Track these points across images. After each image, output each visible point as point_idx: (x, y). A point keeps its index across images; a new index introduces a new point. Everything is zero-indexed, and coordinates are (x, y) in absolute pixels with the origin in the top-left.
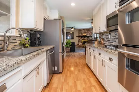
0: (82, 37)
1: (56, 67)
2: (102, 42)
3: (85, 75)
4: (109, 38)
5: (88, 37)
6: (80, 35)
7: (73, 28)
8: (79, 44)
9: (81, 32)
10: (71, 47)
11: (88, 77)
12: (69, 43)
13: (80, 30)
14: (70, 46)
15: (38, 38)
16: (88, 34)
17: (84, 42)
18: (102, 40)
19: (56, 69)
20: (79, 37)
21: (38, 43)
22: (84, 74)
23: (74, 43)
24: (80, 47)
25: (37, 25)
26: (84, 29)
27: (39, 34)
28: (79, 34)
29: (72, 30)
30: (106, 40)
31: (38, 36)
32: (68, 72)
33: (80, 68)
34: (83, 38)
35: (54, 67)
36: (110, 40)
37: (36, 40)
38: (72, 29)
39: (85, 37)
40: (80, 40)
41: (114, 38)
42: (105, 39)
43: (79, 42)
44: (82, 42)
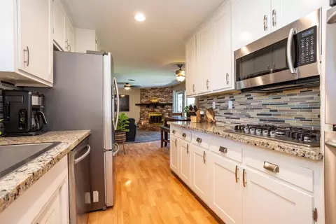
0: (148, 105)
1: (96, 194)
2: (210, 117)
3: (176, 206)
4: (230, 107)
5: (163, 106)
6: (144, 101)
7: (129, 85)
8: (142, 123)
9: (147, 94)
10: (128, 130)
11: (187, 211)
12: (124, 121)
13: (144, 91)
14: (127, 128)
15: (36, 109)
16: (162, 100)
17: (154, 117)
18: (207, 112)
19: (96, 199)
20: (141, 105)
21: (33, 123)
22: (174, 202)
23: (133, 120)
24: (144, 128)
25: (27, 62)
26: (153, 89)
27: (37, 94)
28: (141, 98)
29: (127, 89)
30: (222, 113)
31: (35, 101)
32: (129, 201)
33: (160, 187)
34: (152, 108)
35: (88, 194)
36: (231, 112)
37: (26, 113)
38: (125, 86)
39: (155, 105)
40: (143, 112)
41: (245, 107)
42: (218, 110)
43: (141, 117)
44: (149, 117)
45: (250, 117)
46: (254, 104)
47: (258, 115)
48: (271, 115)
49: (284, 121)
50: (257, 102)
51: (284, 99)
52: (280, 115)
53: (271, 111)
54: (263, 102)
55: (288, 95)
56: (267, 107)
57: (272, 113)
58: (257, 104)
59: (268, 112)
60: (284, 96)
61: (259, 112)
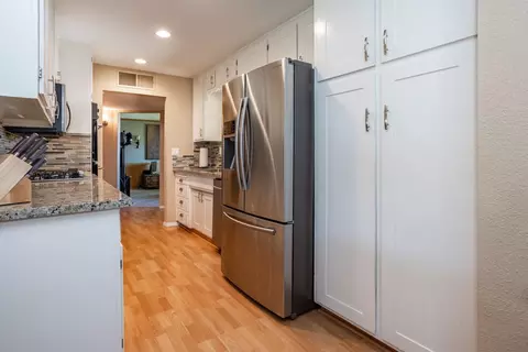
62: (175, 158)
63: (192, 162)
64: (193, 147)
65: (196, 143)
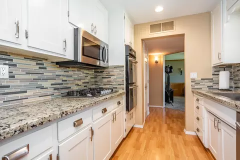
45: (42, 88)
46: (47, 74)
47: (52, 84)
48: (62, 84)
49: (70, 88)
50: (51, 72)
51: (70, 73)
52: (68, 84)
53: (62, 81)
54: (57, 73)
55: (73, 71)
56: (61, 77)
57: (64, 82)
58: (51, 74)
59: (60, 81)
60: (70, 71)
61: (53, 82)
62: (193, 81)
63: (211, 84)
64: (212, 72)
65: (215, 67)
